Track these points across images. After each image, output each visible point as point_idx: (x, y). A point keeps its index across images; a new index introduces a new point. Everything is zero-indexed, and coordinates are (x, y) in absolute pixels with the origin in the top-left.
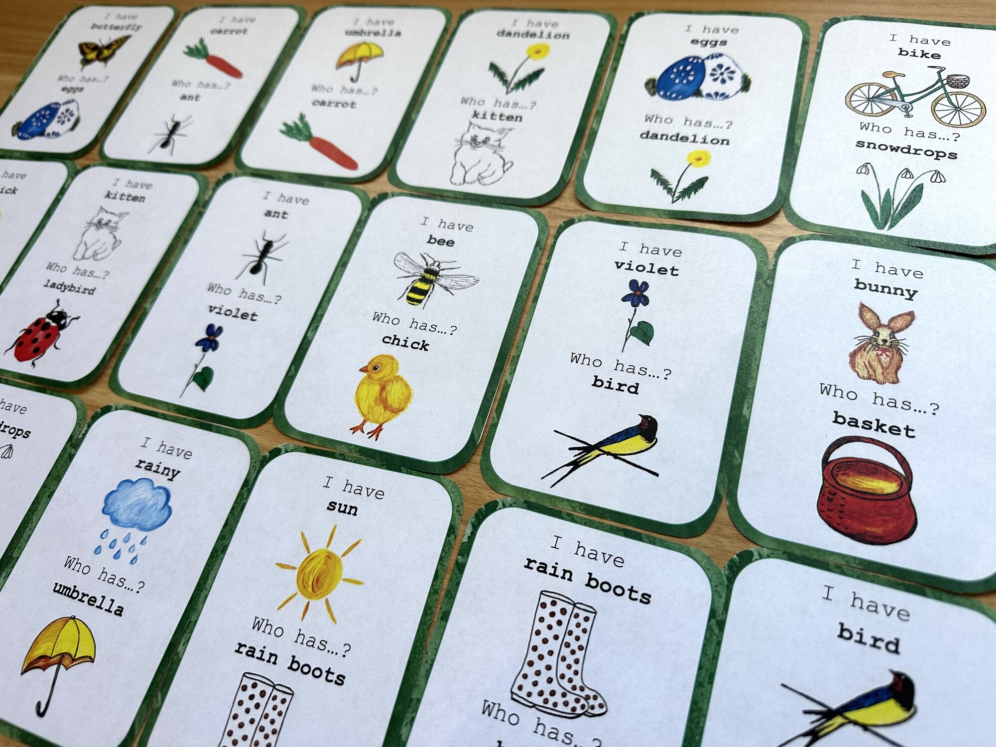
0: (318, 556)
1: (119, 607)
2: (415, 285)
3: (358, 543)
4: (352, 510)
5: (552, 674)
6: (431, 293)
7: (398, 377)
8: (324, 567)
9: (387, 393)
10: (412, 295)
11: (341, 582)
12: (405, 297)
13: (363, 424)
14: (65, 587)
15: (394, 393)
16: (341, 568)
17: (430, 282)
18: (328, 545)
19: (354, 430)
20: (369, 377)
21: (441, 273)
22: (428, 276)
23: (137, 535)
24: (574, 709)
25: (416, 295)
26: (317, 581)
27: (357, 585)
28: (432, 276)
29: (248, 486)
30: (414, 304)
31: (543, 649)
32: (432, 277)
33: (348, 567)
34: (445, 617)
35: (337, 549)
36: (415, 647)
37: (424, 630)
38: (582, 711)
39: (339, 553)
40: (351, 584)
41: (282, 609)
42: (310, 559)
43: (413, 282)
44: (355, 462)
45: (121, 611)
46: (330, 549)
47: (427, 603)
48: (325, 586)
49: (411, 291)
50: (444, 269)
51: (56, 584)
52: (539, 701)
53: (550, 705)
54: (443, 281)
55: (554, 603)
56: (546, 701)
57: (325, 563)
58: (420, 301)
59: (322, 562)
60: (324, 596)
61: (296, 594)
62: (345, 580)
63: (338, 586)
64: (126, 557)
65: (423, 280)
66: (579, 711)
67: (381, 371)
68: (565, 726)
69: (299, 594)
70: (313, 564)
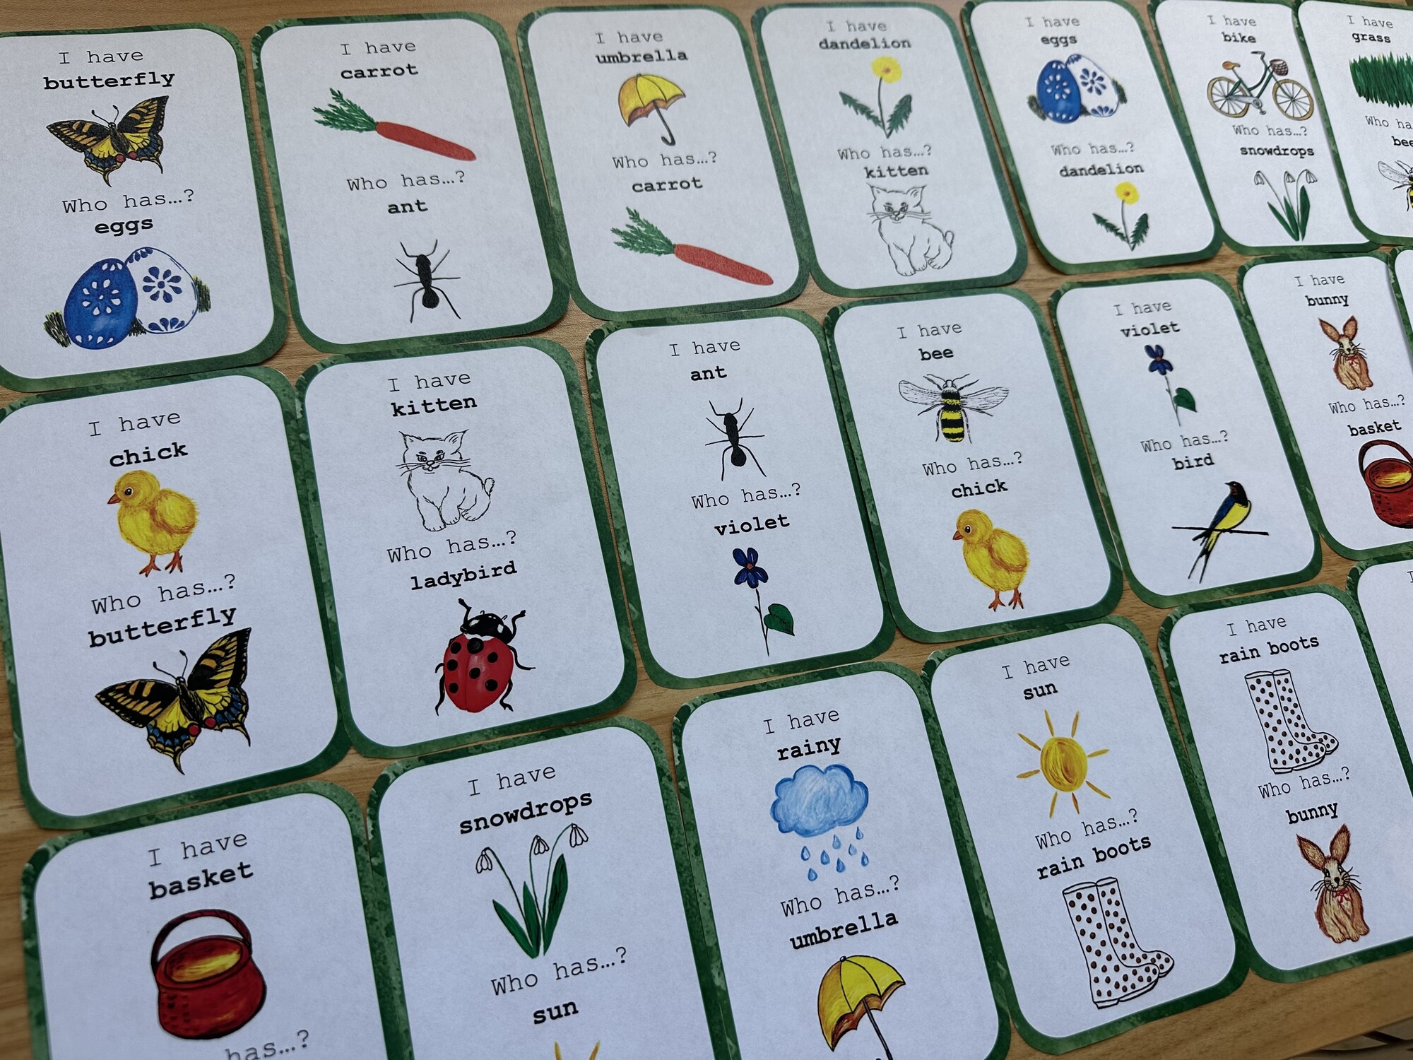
0: (1050, 748)
1: (887, 916)
2: (944, 418)
3: (1077, 717)
4: (1050, 689)
5: (1289, 738)
6: (967, 421)
7: (996, 530)
8: (1063, 755)
9: (998, 553)
10: (948, 431)
11: (1088, 759)
12: (942, 436)
13: (997, 596)
14: (805, 937)
15: (1005, 549)
16: (1079, 748)
17: (956, 408)
18: (1052, 733)
19: (993, 606)
20: (968, 543)
21: (962, 393)
22: (949, 401)
23: (847, 833)
24: (1317, 755)
25: (953, 428)
26: (1067, 770)
27: (1104, 755)
28: (954, 401)
29: (929, 715)
30: (957, 441)
31: (1273, 723)
32: (956, 402)
33: (1085, 742)
34: (1191, 739)
35: (1063, 731)
36: (1185, 778)
37: (1183, 760)
38: (1323, 753)
39: (1067, 735)
40: (1099, 756)
41: (1054, 814)
42: (1046, 755)
43: (938, 414)
44: (1019, 640)
45: (894, 918)
46: (1056, 736)
47: (1170, 736)
48: (1077, 772)
49: (944, 426)
50: (962, 388)
51: (792, 940)
52: (1292, 764)
53: (1302, 762)
54: (970, 403)
55: (1259, 682)
56: (1297, 761)
57: (1062, 751)
58: (961, 435)
59: (1058, 752)
60: (1082, 781)
61: (1056, 794)
62: (1091, 756)
63: (1089, 764)
64: (852, 863)
65: (947, 408)
66: (1322, 754)
67: (975, 531)
68: (1319, 771)
69: (1059, 792)
70: (1051, 758)
